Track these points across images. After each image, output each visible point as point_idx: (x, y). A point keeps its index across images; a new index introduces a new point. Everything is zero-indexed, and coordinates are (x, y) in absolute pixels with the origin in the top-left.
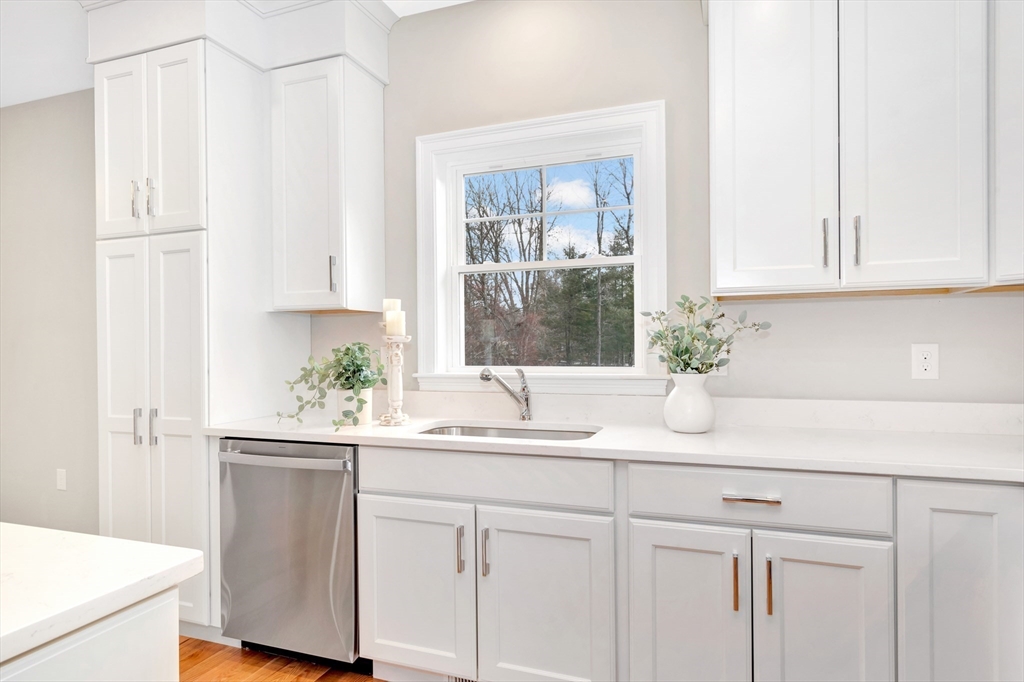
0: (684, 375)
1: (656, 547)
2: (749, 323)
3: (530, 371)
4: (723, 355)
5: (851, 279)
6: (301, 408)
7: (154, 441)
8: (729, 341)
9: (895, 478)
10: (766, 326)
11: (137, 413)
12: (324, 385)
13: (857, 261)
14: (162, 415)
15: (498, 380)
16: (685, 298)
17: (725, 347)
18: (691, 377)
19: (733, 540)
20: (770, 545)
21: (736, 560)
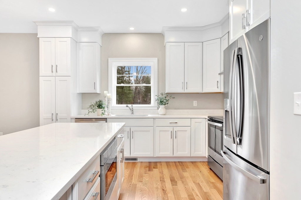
0: (162, 106)
1: (160, 131)
2: (172, 97)
3: (133, 105)
4: (168, 102)
5: (186, 91)
6: (89, 113)
7: (57, 120)
8: (169, 100)
9: (191, 118)
10: (174, 98)
11: (52, 114)
12: (94, 108)
13: (187, 89)
14: (59, 115)
15: (129, 107)
16: (162, 93)
17: (168, 101)
18: (163, 106)
19: (171, 129)
20: (176, 129)
21: (171, 131)
